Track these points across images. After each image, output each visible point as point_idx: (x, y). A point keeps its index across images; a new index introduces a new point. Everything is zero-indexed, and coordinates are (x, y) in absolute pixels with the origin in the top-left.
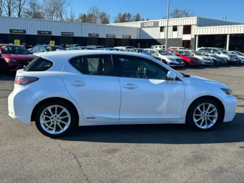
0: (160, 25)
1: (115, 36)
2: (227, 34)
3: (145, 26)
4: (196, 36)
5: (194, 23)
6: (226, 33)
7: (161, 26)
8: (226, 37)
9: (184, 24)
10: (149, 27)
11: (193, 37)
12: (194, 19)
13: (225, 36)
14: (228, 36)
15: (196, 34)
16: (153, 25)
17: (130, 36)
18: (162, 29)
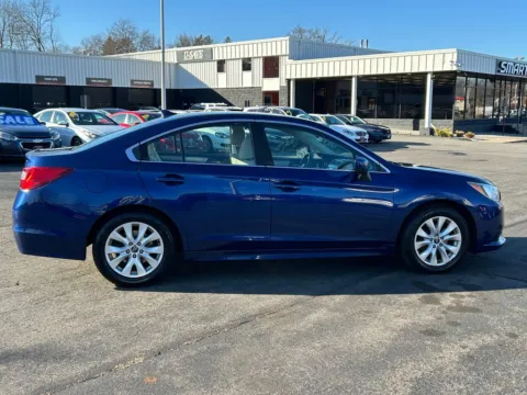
0: (217, 56)
1: (110, 81)
2: (351, 77)
3: (185, 58)
4: (289, 81)
5: (284, 53)
6: (349, 74)
7: (217, 58)
8: (351, 82)
9: (265, 55)
10: (194, 61)
11: (285, 84)
12: (284, 43)
13: (347, 80)
14: (354, 81)
15: (288, 77)
16: (201, 57)
17: (152, 82)
18: (221, 66)
